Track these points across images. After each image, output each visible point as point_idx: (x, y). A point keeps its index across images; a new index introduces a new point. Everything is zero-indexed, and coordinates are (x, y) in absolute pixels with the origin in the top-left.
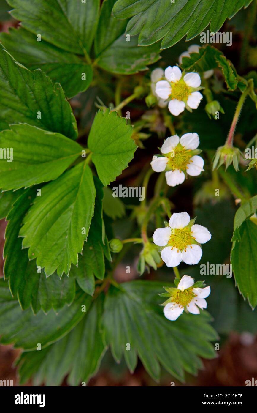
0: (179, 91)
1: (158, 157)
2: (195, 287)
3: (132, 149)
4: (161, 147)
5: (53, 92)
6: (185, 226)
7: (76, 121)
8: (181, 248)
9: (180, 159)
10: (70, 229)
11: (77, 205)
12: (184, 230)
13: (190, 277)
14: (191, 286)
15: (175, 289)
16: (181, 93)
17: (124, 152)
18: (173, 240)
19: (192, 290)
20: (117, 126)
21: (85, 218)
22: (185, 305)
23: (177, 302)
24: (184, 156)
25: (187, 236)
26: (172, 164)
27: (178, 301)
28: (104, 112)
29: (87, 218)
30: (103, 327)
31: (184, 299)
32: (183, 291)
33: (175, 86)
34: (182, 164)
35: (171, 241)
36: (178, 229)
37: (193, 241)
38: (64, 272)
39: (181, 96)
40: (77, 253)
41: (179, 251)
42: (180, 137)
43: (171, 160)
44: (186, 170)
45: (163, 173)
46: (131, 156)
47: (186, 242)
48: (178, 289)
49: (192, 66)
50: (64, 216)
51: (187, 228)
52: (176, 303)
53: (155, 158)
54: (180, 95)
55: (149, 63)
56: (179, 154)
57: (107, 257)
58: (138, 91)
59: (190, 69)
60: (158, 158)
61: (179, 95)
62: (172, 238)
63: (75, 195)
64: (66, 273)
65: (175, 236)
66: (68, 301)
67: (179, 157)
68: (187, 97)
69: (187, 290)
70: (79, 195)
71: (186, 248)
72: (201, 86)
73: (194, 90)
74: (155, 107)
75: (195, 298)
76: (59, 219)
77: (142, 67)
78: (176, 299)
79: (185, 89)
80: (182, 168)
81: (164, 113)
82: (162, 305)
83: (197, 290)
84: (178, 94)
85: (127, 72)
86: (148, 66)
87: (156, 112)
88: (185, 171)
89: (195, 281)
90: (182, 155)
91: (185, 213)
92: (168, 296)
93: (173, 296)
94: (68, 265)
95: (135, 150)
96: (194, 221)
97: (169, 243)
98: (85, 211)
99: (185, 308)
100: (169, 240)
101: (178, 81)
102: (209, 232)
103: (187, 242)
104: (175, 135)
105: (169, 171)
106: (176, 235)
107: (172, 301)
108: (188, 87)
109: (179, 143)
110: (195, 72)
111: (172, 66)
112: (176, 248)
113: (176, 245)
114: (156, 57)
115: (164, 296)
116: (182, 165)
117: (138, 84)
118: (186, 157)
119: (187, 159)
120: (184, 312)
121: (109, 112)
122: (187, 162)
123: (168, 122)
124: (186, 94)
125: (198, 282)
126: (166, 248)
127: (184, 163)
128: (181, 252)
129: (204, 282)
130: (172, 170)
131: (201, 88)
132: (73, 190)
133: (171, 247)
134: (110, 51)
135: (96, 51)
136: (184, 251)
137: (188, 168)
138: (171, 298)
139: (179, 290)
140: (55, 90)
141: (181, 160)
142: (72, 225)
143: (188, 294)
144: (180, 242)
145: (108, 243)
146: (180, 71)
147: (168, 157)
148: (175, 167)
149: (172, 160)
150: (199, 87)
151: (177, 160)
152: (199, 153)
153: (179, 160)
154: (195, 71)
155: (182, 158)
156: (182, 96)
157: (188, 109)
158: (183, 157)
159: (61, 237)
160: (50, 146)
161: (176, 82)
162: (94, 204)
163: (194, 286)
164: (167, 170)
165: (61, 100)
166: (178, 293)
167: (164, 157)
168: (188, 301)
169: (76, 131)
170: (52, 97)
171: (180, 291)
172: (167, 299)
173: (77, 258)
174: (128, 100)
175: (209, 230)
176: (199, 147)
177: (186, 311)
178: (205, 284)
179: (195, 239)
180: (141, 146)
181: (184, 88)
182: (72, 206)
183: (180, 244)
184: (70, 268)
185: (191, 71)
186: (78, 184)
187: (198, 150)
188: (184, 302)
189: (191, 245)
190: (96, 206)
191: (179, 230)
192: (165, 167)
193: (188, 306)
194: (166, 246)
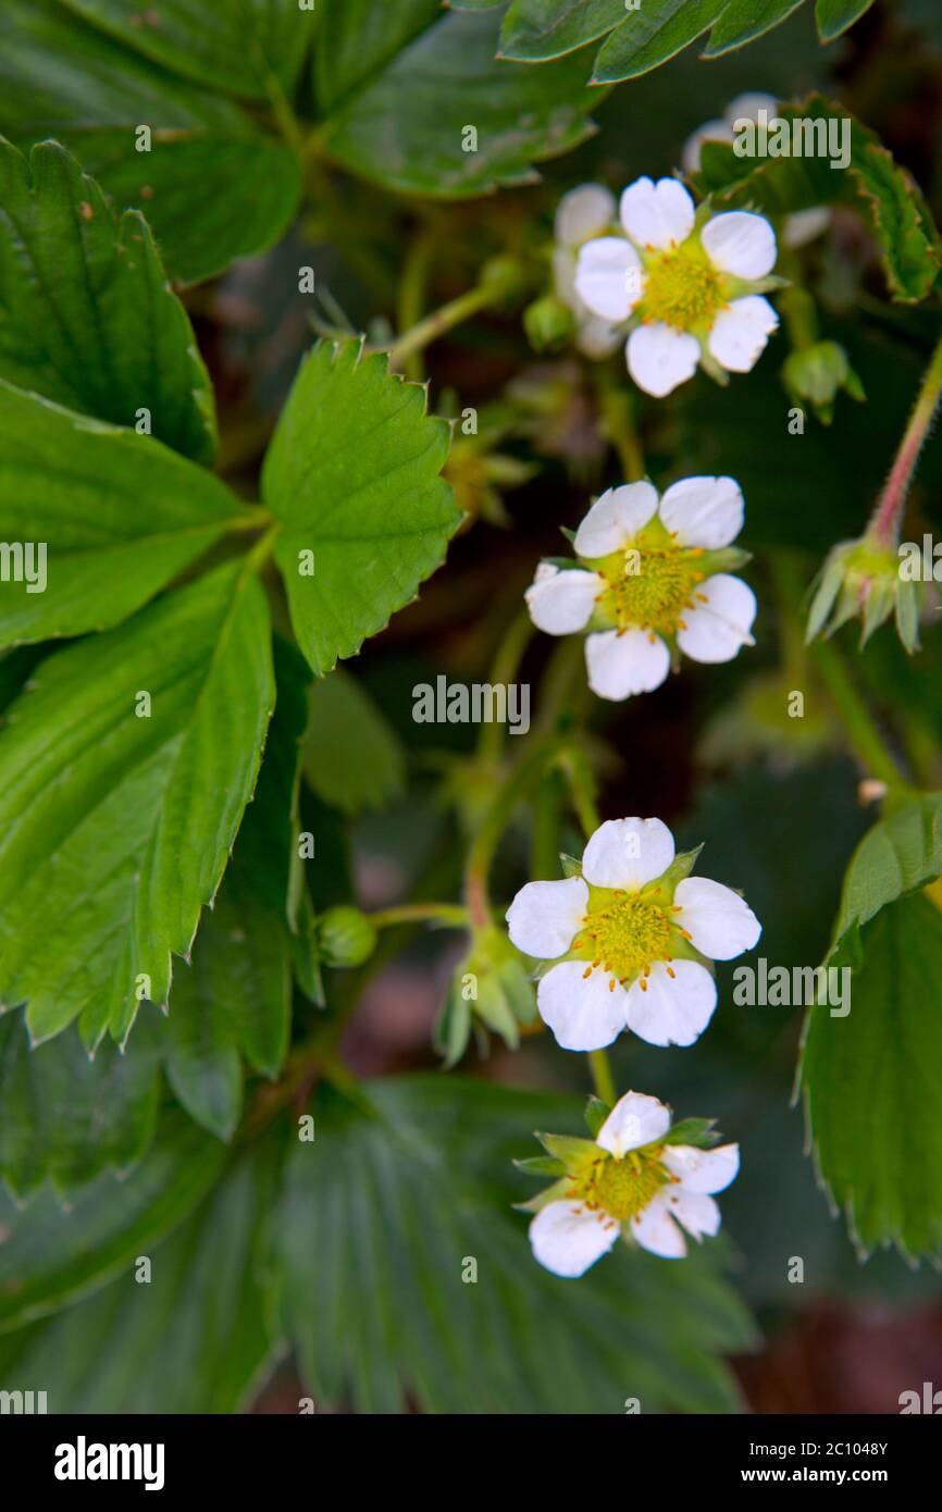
0: (677, 290)
1: (561, 568)
2: (674, 1144)
3: (443, 526)
4: (574, 527)
5: (115, 251)
6: (651, 878)
7: (209, 385)
8: (627, 974)
9: (653, 585)
10: (151, 845)
11: (192, 743)
12: (643, 897)
13: (653, 1100)
14: (654, 1137)
15: (587, 1143)
16: (684, 299)
17: (409, 533)
18: (595, 937)
19: (659, 1155)
20: (386, 419)
21: (220, 802)
22: (625, 1216)
23: (592, 1203)
24: (672, 576)
25: (658, 922)
26: (619, 604)
27: (597, 1198)
28: (336, 352)
29: (229, 801)
30: (274, 1259)
31: (624, 1189)
32: (622, 1156)
33: (660, 266)
34: (659, 607)
35: (584, 939)
36: (617, 892)
37: (680, 945)
38: (108, 1033)
39: (685, 310)
40: (170, 955)
41: (617, 983)
42: (661, 489)
43: (613, 587)
44: (675, 634)
45: (577, 641)
46: (434, 555)
47: (648, 949)
48: (598, 1147)
49: (740, 184)
50: (132, 785)
51: (659, 890)
52: (588, 1204)
53: (547, 572)
54: (682, 305)
55: (545, 152)
56: (649, 564)
57: (302, 981)
58: (499, 276)
59: (734, 196)
60: (558, 572)
61: (677, 308)
62: (591, 927)
63: (190, 702)
64: (114, 1034)
65: (604, 921)
66: (123, 1153)
67: (650, 575)
68: (713, 318)
69: (640, 1153)
70: (206, 704)
71: (646, 975)
72: (773, 272)
73: (743, 290)
74: (565, 350)
75: (671, 1190)
76: (112, 801)
77: (512, 167)
78: (587, 1189)
79: (703, 283)
80: (658, 623)
81: (605, 379)
82: (527, 1206)
83: (681, 1157)
84: (672, 304)
85: (449, 186)
86: (539, 166)
87: (569, 374)
88: (670, 640)
89: (675, 1119)
90: (663, 571)
91: (654, 823)
92: (552, 1170)
93: (574, 1175)
94: (126, 999)
95: (452, 530)
96: (689, 860)
97: (577, 947)
98: (224, 774)
99: (625, 1226)
100: (575, 931)
101: (678, 242)
102: (751, 913)
103: (655, 948)
104: (642, 479)
105: (601, 631)
106: (610, 914)
107: (571, 1195)
108: (718, 274)
109: (656, 517)
110: (752, 211)
111: (655, 179)
112: (606, 970)
113: (605, 957)
114: (575, 125)
115: (537, 1171)
116: (659, 612)
117: (497, 249)
118: (680, 580)
119: (684, 590)
120: (619, 1243)
121: (356, 357)
122: (683, 600)
123: (614, 421)
124: (706, 304)
125: (690, 1121)
126: (562, 967)
127: (670, 603)
128: (627, 989)
129: (712, 1122)
130: (617, 627)
131: (772, 283)
132: (181, 676)
133: (582, 966)
134: (382, 95)
135: (325, 90)
136: (636, 985)
137: (685, 628)
138: (567, 1184)
139: (603, 1150)
140: (125, 242)
141: (657, 591)
142: (162, 832)
143: (639, 1171)
144: (624, 947)
145: (313, 923)
146: (687, 201)
147: (601, 575)
148: (631, 616)
149: (621, 585)
150: (764, 278)
151: (641, 589)
152: (738, 566)
153: (648, 589)
154: (755, 206)
155: (661, 581)
156: (688, 312)
157: (712, 370)
158: (667, 580)
159: (115, 874)
160: (101, 484)
161: (668, 250)
162: (263, 748)
163: (672, 1138)
164: (594, 627)
165: (151, 288)
166: (596, 1162)
167: (586, 569)
168: (639, 1202)
169: (210, 426)
170: (111, 273)
171: (603, 1156)
172: (546, 1182)
173: (168, 976)
174: (452, 314)
175: (751, 907)
176: (741, 541)
177: (627, 1237)
178: (717, 1135)
179: (691, 937)
180: (494, 510)
181: (699, 276)
182: (174, 748)
183: (624, 956)
184: (134, 1015)
185: (733, 205)
186: (207, 656)
187: (734, 553)
188: (622, 1203)
189: (670, 964)
190: (269, 758)
191: (624, 893)
192: (589, 612)
193: (638, 1220)
194: (564, 958)
